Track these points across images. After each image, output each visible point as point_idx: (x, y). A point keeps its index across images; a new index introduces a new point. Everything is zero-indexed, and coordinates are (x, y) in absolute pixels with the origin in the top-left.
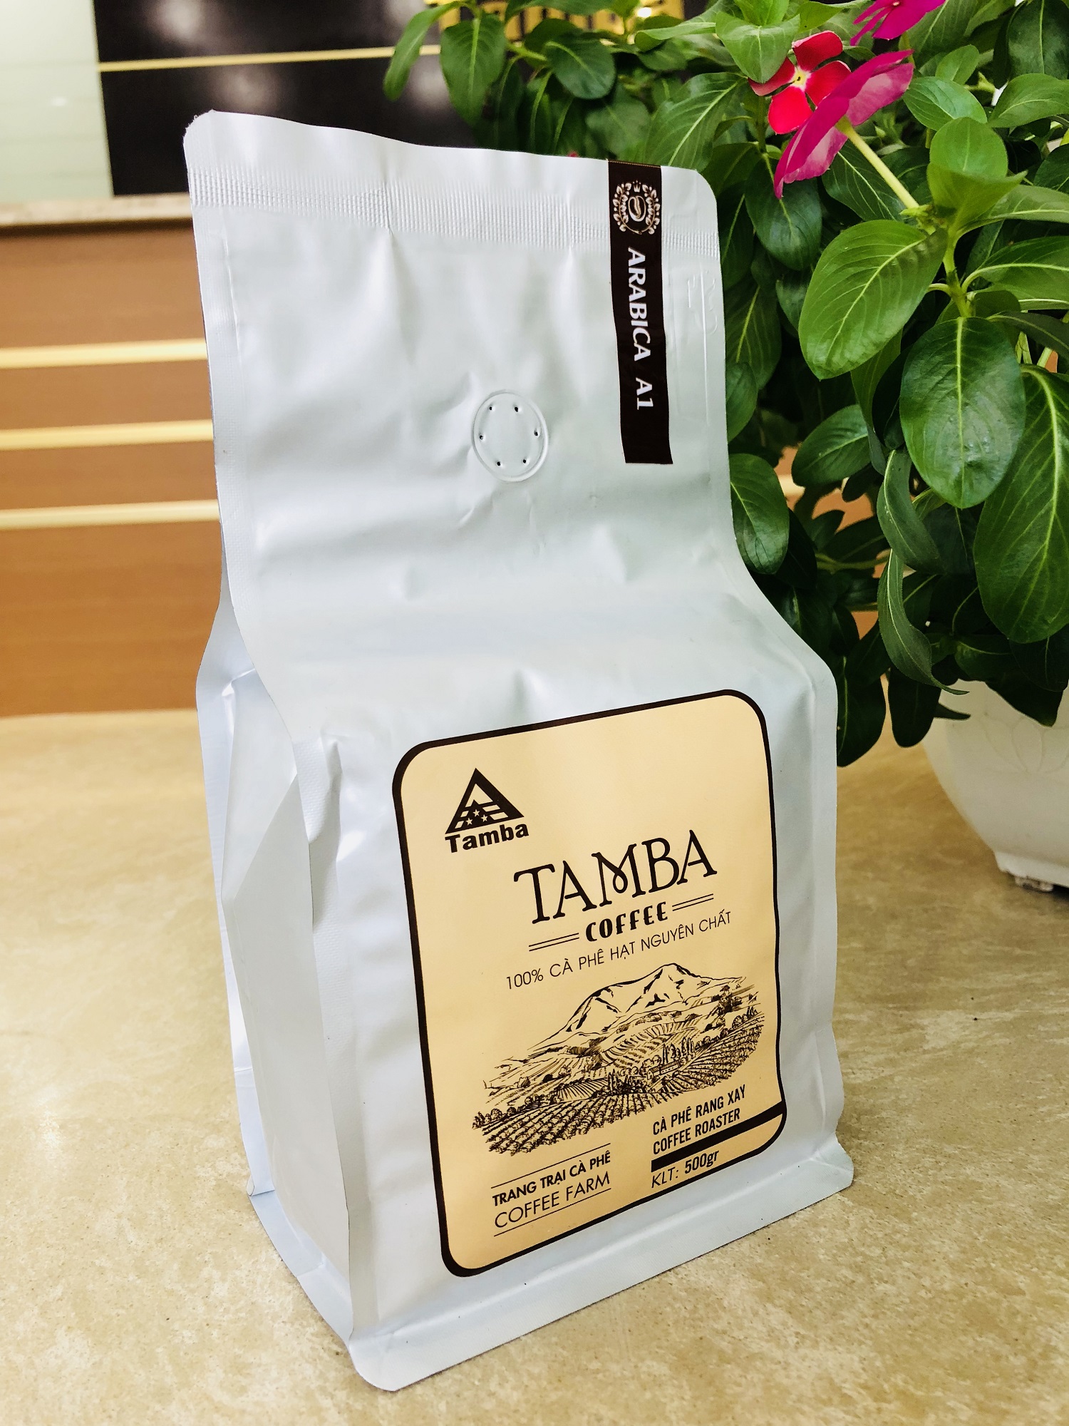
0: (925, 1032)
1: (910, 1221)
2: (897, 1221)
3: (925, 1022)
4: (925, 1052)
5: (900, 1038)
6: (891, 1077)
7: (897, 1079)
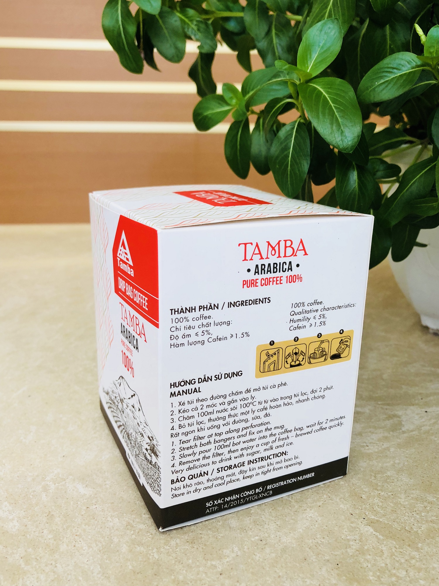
0: (401, 419)
1: (418, 549)
2: (411, 550)
3: (400, 413)
4: (404, 432)
5: (388, 423)
6: (388, 449)
7: (392, 450)
